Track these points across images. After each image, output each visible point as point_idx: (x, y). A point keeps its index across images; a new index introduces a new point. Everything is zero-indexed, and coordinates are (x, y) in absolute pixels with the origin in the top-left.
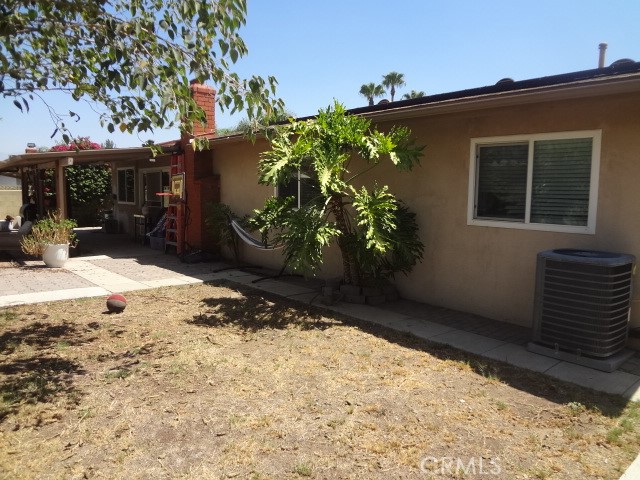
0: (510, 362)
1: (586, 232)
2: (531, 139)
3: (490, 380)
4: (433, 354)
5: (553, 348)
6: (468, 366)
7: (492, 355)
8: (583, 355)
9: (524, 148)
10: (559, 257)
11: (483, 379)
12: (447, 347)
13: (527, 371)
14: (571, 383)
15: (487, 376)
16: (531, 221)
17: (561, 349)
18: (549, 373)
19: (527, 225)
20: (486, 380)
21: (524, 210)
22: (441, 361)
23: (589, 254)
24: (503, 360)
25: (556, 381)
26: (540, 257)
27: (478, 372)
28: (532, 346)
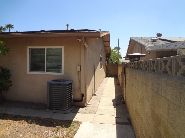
0: (40, 117)
1: (61, 74)
2: (46, 47)
3: (33, 125)
4: (13, 120)
5: (53, 109)
6: (25, 122)
7: (35, 116)
8: (61, 110)
9: (44, 50)
10: (53, 82)
11: (30, 125)
12: (19, 116)
13: (45, 118)
14: (57, 120)
15: (31, 124)
16: (46, 72)
17: (55, 109)
18: (52, 118)
19: (45, 73)
20: (31, 125)
21: (44, 69)
22: (16, 122)
23: (61, 81)
24: (38, 116)
25: (53, 120)
26: (48, 83)
27: (29, 123)
28: (47, 110)
